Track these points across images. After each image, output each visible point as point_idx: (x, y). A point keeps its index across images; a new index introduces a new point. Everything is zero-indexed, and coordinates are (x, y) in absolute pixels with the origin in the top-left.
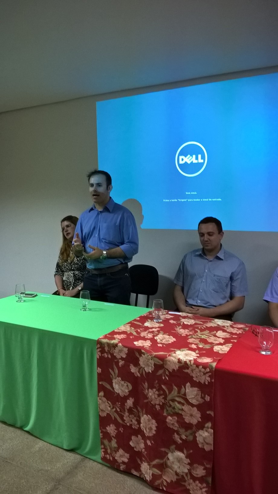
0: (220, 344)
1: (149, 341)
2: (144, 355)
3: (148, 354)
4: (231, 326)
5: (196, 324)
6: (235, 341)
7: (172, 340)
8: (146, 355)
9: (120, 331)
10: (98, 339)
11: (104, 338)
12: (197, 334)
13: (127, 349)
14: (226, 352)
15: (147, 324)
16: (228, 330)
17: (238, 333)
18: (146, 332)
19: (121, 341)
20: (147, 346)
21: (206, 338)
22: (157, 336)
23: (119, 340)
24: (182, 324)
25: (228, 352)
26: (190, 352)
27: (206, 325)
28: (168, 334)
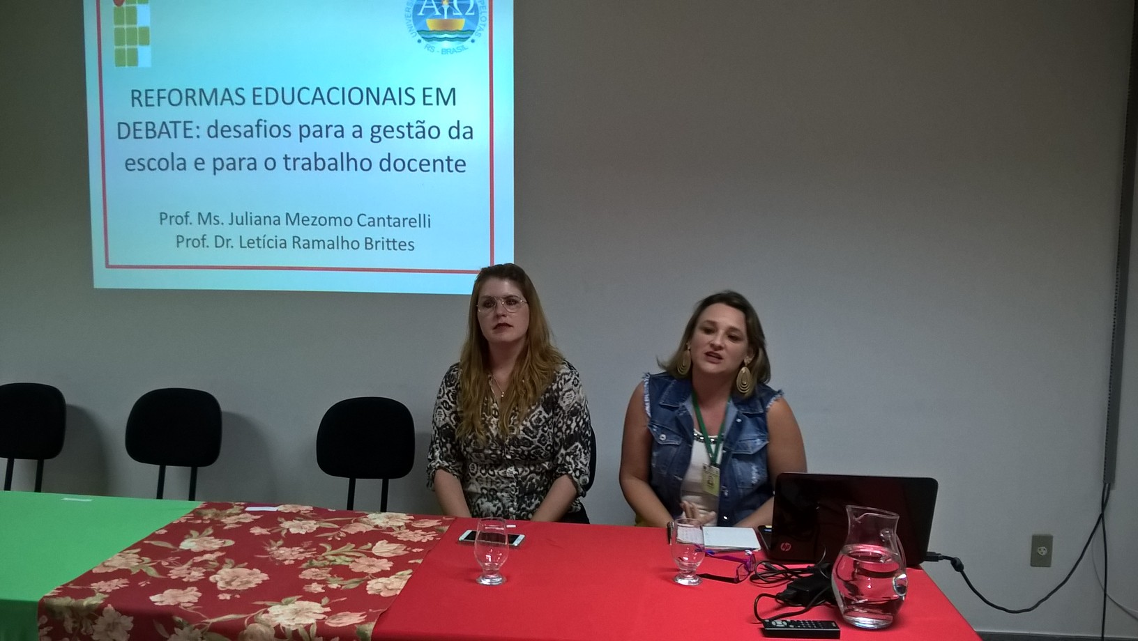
0: (384, 574)
1: (195, 589)
2: (182, 628)
3: (193, 626)
4: (409, 527)
5: (320, 530)
6: (420, 561)
7: (258, 577)
8: (186, 629)
9: (110, 570)
10: (42, 600)
11: (60, 595)
12: (323, 554)
13: (131, 618)
14: (398, 592)
15: (186, 545)
16: (400, 537)
17: (424, 541)
18: (186, 566)
19: (113, 596)
20: (189, 602)
21: (346, 564)
22: (215, 573)
23: (107, 596)
24: (284, 533)
25: (403, 591)
26: (306, 604)
27: (346, 530)
28: (246, 564)
